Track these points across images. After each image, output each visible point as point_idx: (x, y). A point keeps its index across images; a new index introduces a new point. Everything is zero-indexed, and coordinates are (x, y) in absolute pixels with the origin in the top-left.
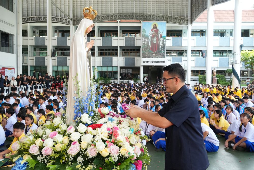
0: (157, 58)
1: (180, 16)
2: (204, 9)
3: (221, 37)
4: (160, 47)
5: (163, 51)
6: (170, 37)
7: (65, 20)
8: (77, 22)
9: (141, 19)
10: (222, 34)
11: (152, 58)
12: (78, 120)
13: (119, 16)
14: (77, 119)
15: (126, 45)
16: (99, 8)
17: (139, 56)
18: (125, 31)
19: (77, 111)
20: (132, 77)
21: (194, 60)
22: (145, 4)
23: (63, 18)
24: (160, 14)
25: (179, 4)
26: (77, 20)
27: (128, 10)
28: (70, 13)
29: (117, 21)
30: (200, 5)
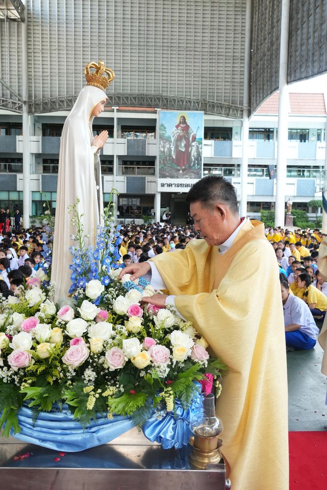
0: (187, 178)
1: (228, 101)
2: (273, 89)
3: (301, 141)
4: (193, 158)
5: (198, 165)
6: (209, 140)
7: (13, 103)
8: (35, 108)
9: (157, 106)
10: (303, 136)
11: (178, 177)
12: (79, 294)
13: (117, 99)
14: (77, 291)
15: (129, 155)
16: (78, 83)
17: (153, 174)
18: (128, 127)
19: (77, 277)
20: (140, 213)
21: (252, 183)
22: (165, 78)
23: (7, 100)
24: (192, 98)
25: (227, 80)
26: (36, 104)
27: (133, 88)
28: (22, 90)
29: (113, 108)
30: (265, 82)
